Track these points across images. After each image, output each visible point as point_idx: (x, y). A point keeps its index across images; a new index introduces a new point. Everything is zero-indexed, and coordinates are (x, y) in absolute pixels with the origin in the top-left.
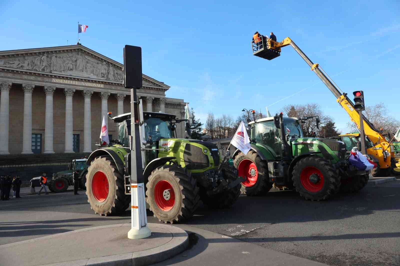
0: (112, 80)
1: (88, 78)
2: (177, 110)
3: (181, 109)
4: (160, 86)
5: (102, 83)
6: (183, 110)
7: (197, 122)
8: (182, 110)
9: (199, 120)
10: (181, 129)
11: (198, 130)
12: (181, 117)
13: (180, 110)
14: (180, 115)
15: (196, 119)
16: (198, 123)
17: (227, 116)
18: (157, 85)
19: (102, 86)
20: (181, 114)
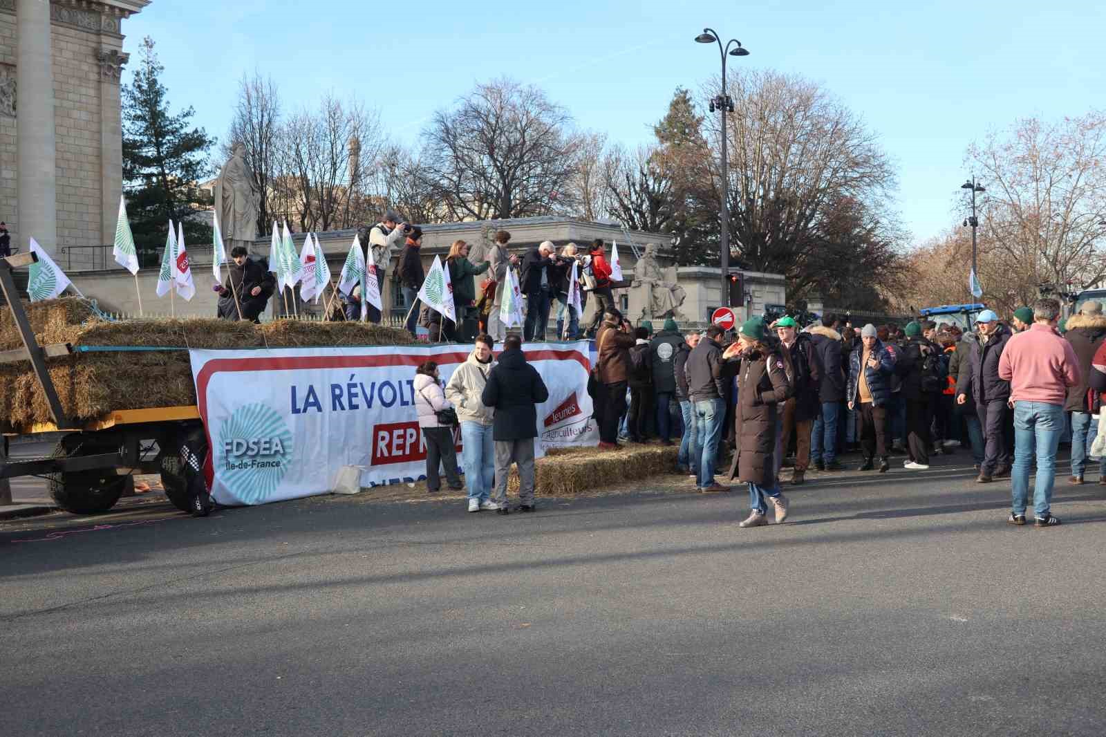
2: (73, 32)
3: (98, 33)
6: (112, 41)
7: (178, 126)
8: (104, 39)
9: (187, 114)
10: (99, 156)
11: (178, 173)
12: (99, 82)
13: (93, 37)
14: (95, 69)
15: (172, 107)
16: (182, 132)
17: (346, 110)
20: (100, 67)
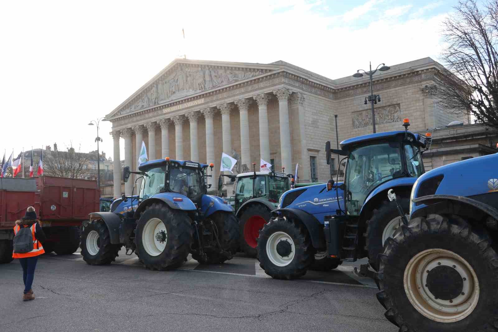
0: (208, 88)
1: (186, 96)
4: (270, 71)
5: (200, 97)
12: (423, 99)
18: (266, 70)
19: (202, 101)
